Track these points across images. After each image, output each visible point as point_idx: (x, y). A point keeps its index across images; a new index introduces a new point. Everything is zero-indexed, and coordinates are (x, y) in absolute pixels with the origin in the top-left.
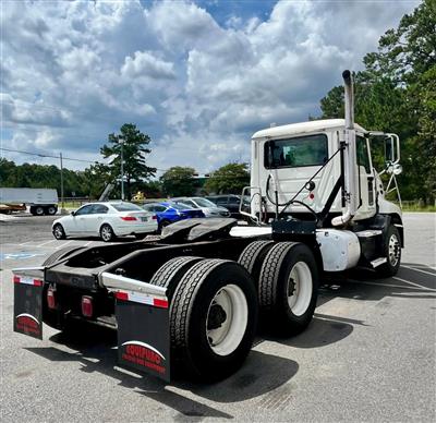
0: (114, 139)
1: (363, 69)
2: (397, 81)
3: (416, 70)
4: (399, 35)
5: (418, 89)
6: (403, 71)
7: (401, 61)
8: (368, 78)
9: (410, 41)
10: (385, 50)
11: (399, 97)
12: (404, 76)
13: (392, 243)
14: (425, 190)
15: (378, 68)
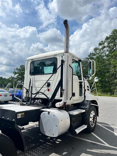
0: (17, 69)
1: (94, 52)
2: (104, 56)
3: (110, 53)
4: (105, 42)
5: (110, 59)
6: (105, 53)
7: (105, 50)
8: (95, 55)
9: (108, 44)
10: (101, 47)
11: (104, 60)
12: (106, 55)
13: (92, 116)
14: (111, 90)
15: (98, 52)
